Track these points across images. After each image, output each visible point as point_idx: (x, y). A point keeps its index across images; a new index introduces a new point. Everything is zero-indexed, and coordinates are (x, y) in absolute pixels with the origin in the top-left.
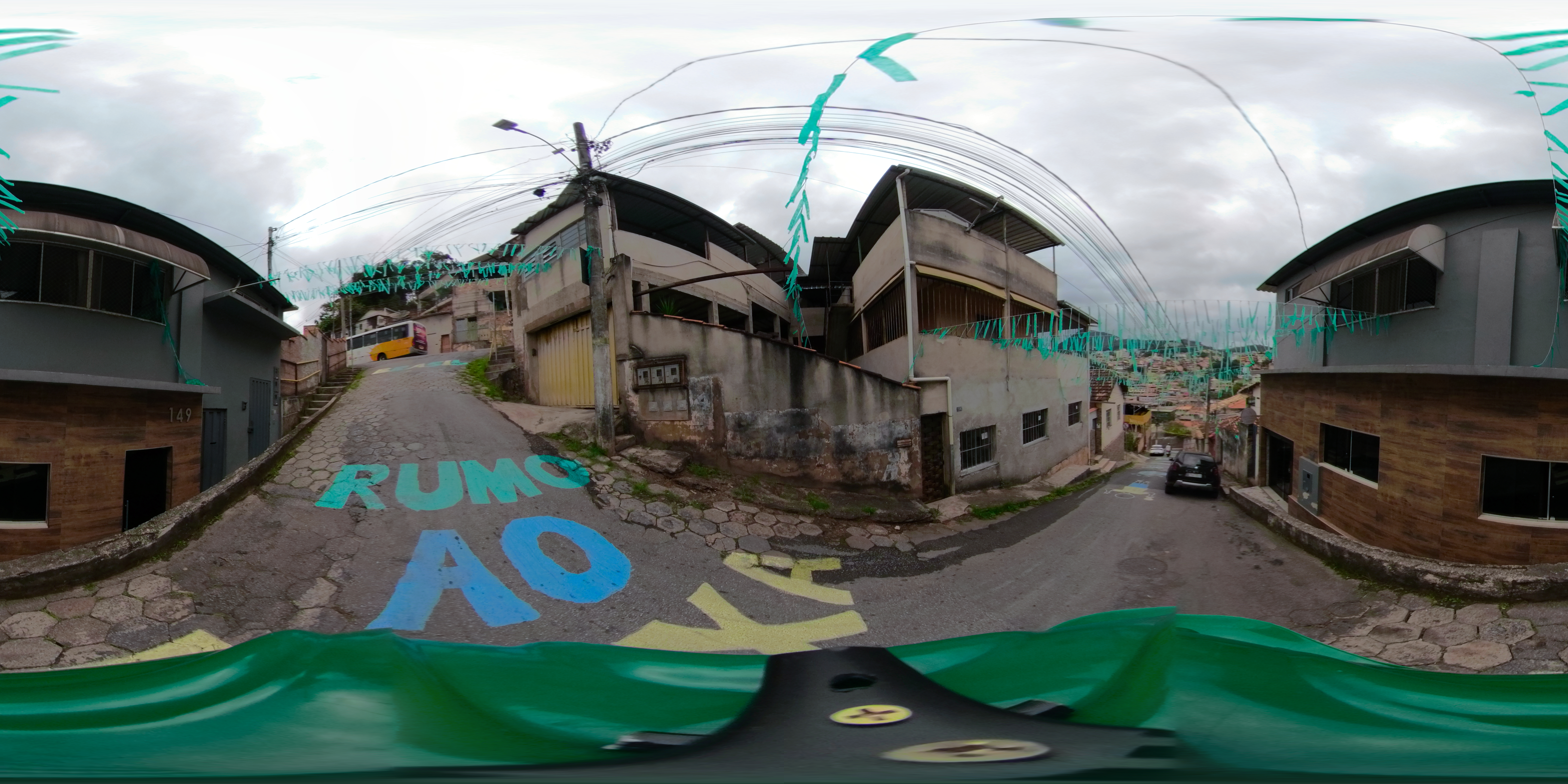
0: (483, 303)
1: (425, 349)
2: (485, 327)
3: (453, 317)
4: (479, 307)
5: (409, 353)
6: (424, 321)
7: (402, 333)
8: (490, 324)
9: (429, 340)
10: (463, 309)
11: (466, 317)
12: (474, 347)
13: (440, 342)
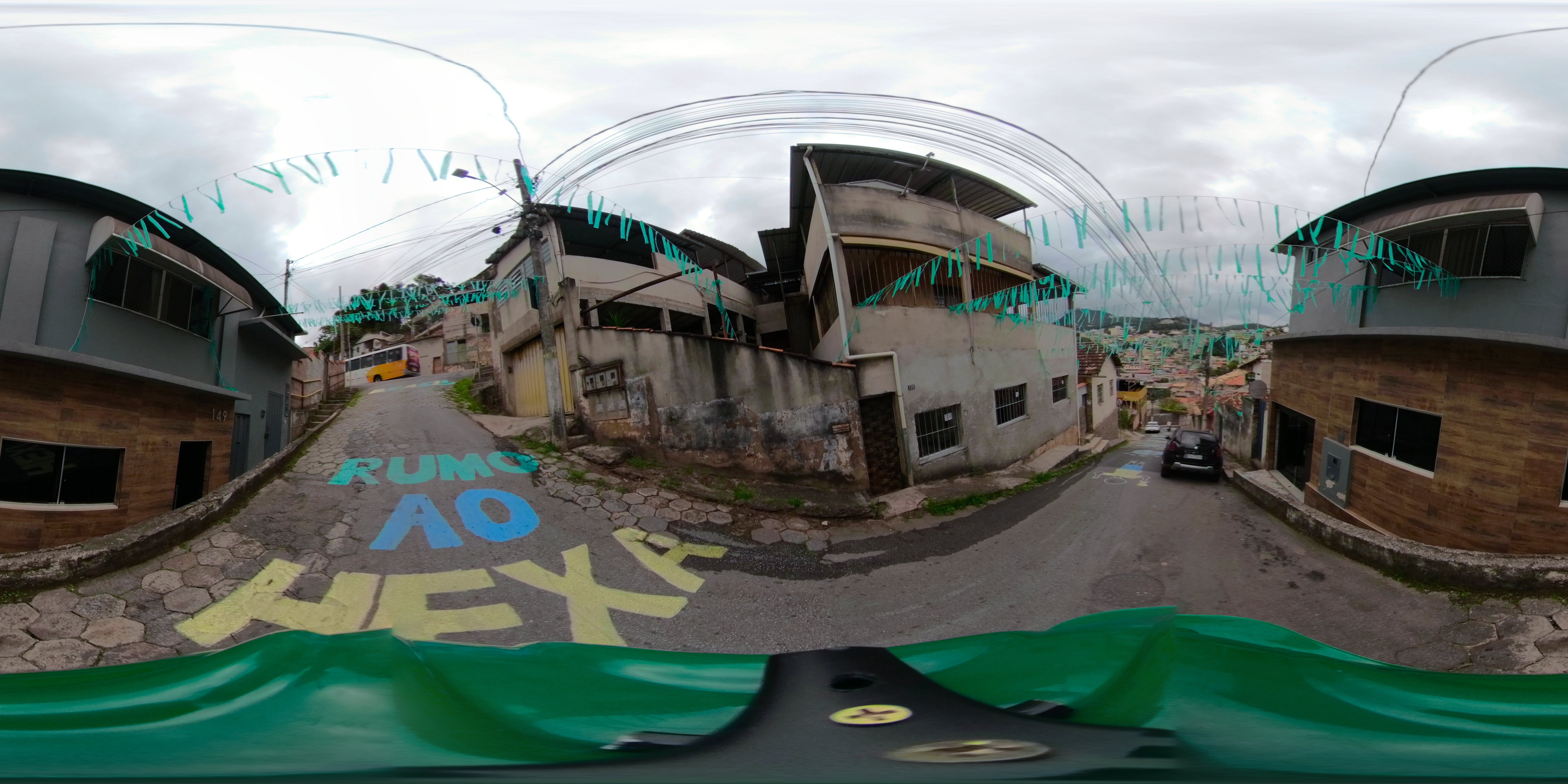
0: (471, 326)
1: (418, 371)
2: (473, 348)
3: (444, 340)
4: (467, 330)
5: (403, 374)
6: (416, 344)
7: (396, 356)
8: (477, 345)
9: (422, 362)
10: (453, 332)
11: (456, 340)
12: (463, 368)
13: (432, 364)
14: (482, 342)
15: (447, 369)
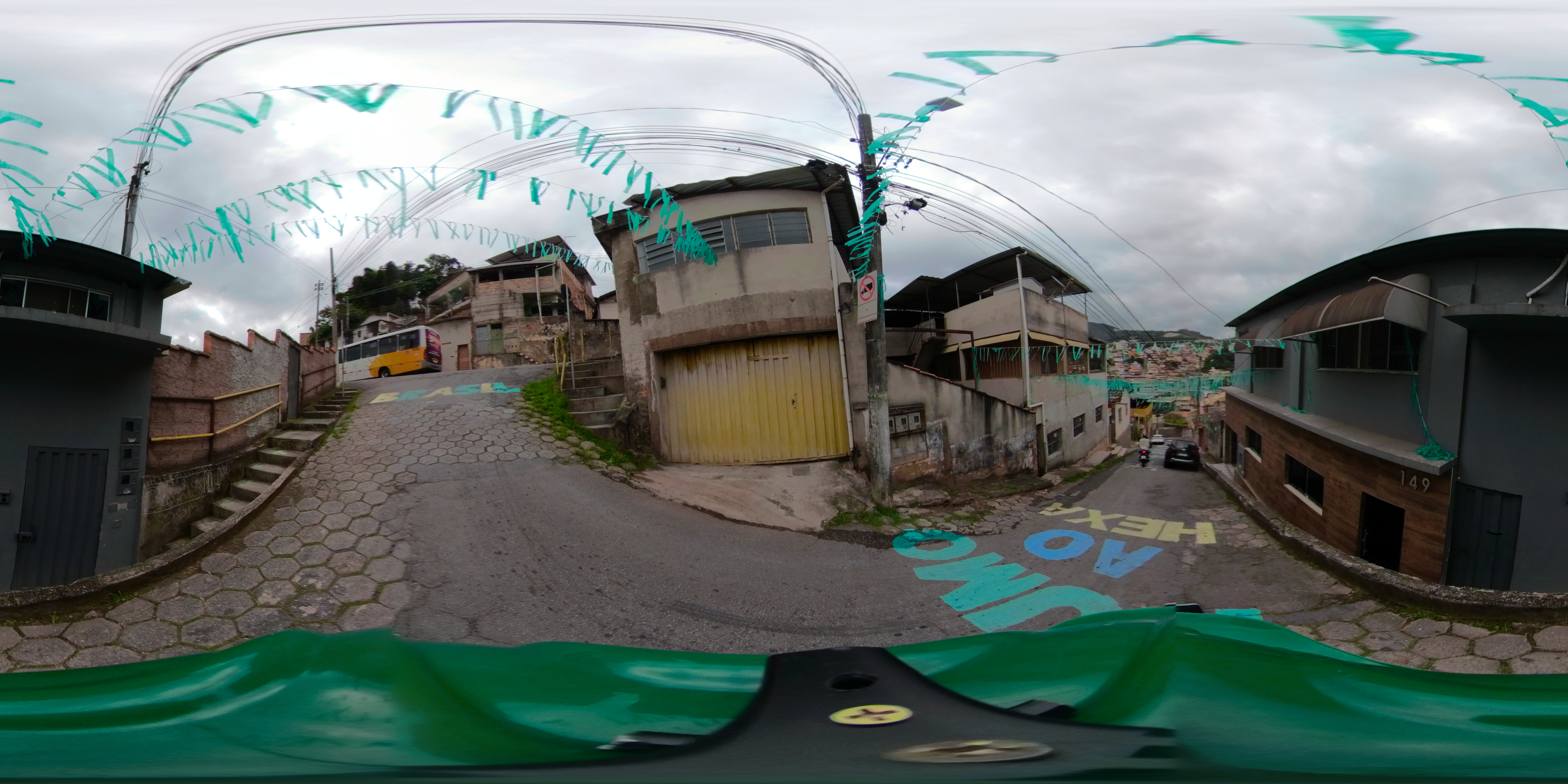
0: (510, 306)
1: (440, 363)
2: (513, 336)
3: (472, 324)
4: (504, 311)
5: (420, 367)
6: (436, 326)
7: (411, 341)
8: (519, 332)
9: (444, 351)
10: (484, 314)
11: (489, 324)
12: (500, 362)
13: (457, 354)
14: (524, 328)
15: (478, 361)
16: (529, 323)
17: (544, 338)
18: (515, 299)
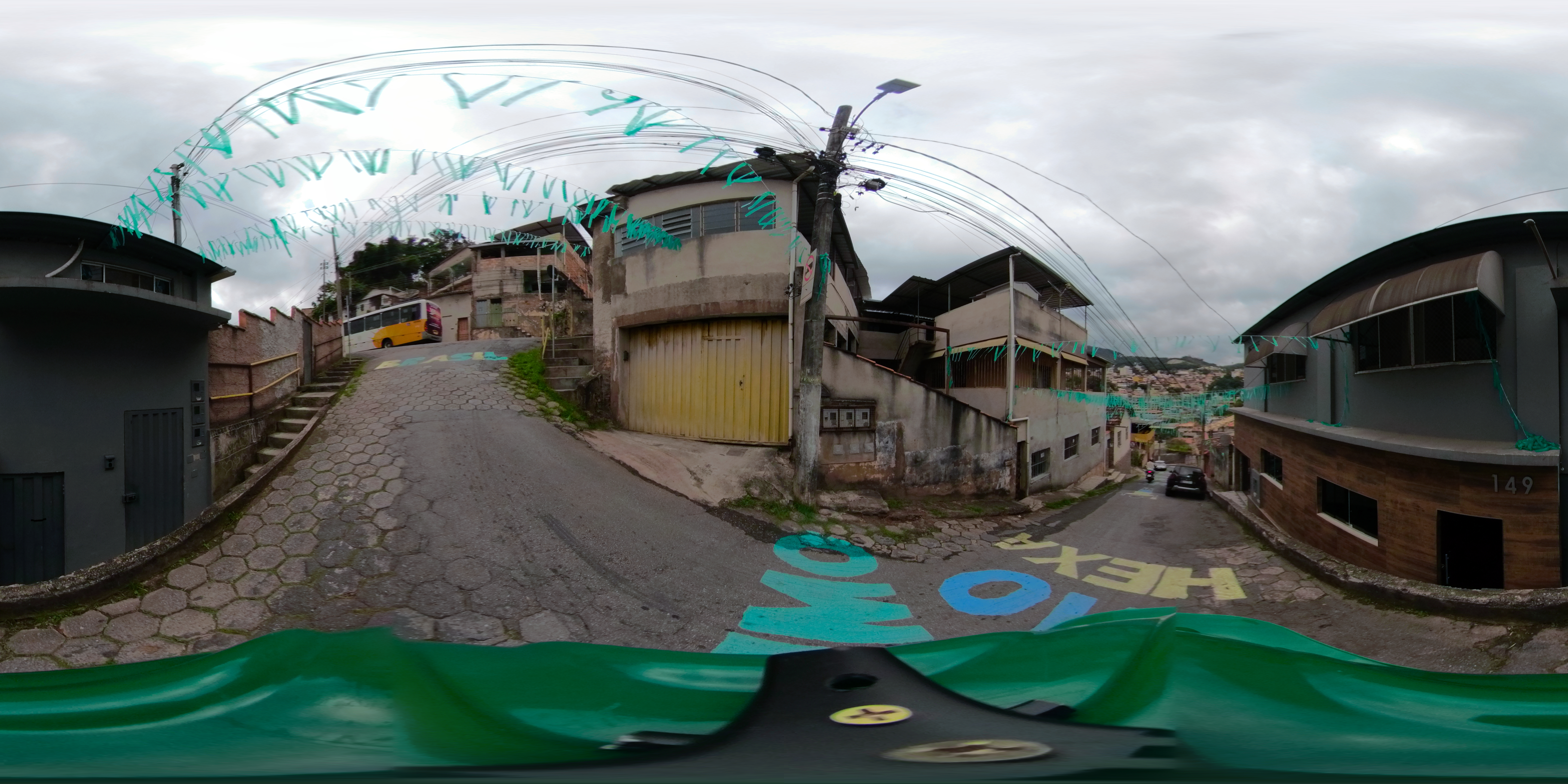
0: (510, 282)
1: (440, 334)
2: (511, 310)
3: (473, 298)
4: (504, 287)
5: (420, 338)
6: (438, 300)
7: (413, 314)
8: (517, 307)
9: (444, 323)
10: (485, 289)
11: (488, 298)
12: (498, 335)
13: (457, 326)
14: (523, 303)
15: (477, 334)
16: (528, 299)
17: (541, 314)
18: (515, 275)
